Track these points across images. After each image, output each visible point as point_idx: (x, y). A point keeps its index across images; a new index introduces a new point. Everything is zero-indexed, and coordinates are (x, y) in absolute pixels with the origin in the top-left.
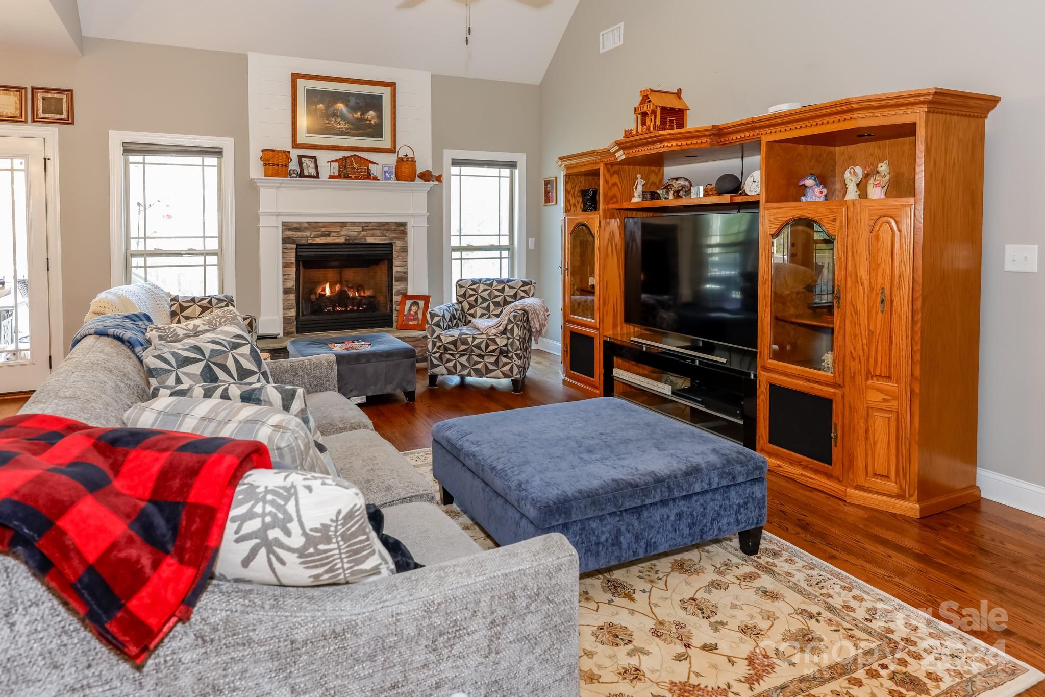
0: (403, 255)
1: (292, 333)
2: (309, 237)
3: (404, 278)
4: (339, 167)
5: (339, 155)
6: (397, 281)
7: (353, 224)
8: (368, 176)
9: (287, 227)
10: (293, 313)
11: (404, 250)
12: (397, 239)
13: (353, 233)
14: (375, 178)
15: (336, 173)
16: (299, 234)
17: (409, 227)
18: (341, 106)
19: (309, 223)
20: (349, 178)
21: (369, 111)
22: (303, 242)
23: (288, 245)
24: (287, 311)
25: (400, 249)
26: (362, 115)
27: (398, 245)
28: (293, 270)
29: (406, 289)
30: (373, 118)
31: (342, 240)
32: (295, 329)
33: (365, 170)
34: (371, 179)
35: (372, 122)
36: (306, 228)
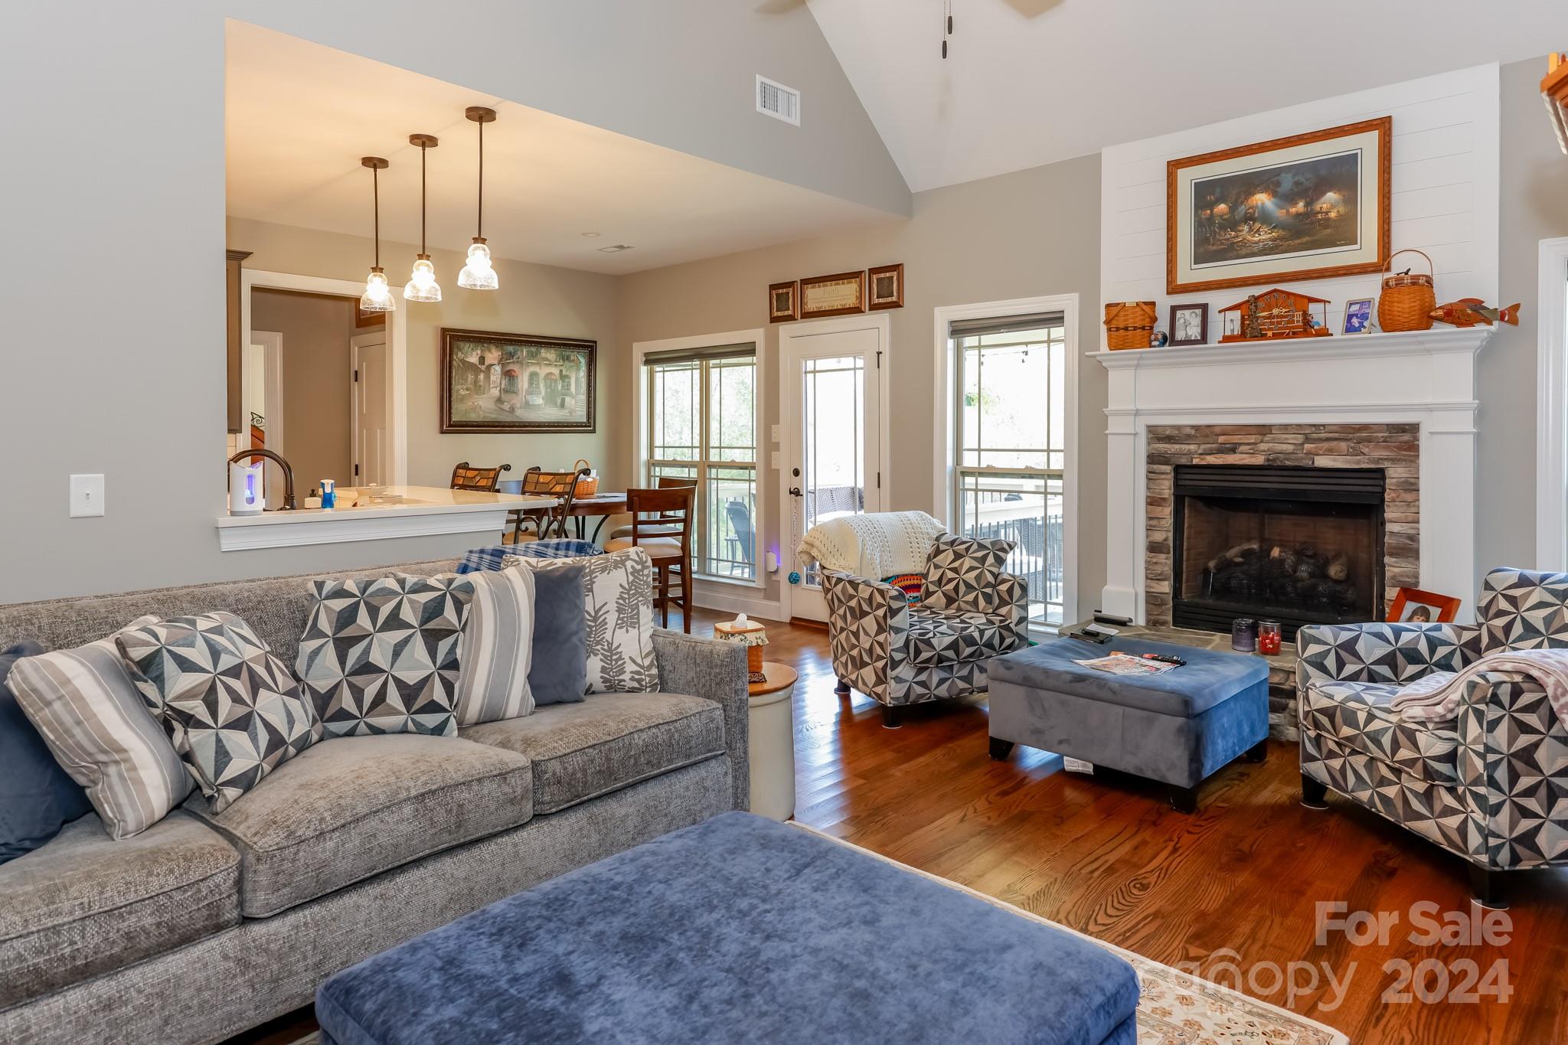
0: (1409, 497)
1: (1164, 623)
2: (1197, 454)
3: (1410, 549)
4: (1243, 318)
5: (1242, 295)
6: (1391, 555)
7: (1285, 428)
8: (1307, 328)
9: (1156, 434)
10: (1166, 587)
11: (1411, 486)
12: (1393, 460)
13: (1284, 447)
14: (1324, 332)
15: (1237, 331)
16: (1177, 446)
17: (1423, 435)
18: (1262, 199)
19: (1196, 428)
20: (1263, 337)
21: (1324, 193)
22: (1184, 461)
23: (1155, 467)
24: (1153, 583)
25: (1398, 484)
26: (1307, 205)
27: (1395, 474)
28: (1167, 512)
29: (1416, 576)
30: (1333, 206)
31: (1259, 460)
32: (1170, 618)
33: (1298, 317)
34: (1312, 335)
35: (1333, 215)
36: (1189, 436)
